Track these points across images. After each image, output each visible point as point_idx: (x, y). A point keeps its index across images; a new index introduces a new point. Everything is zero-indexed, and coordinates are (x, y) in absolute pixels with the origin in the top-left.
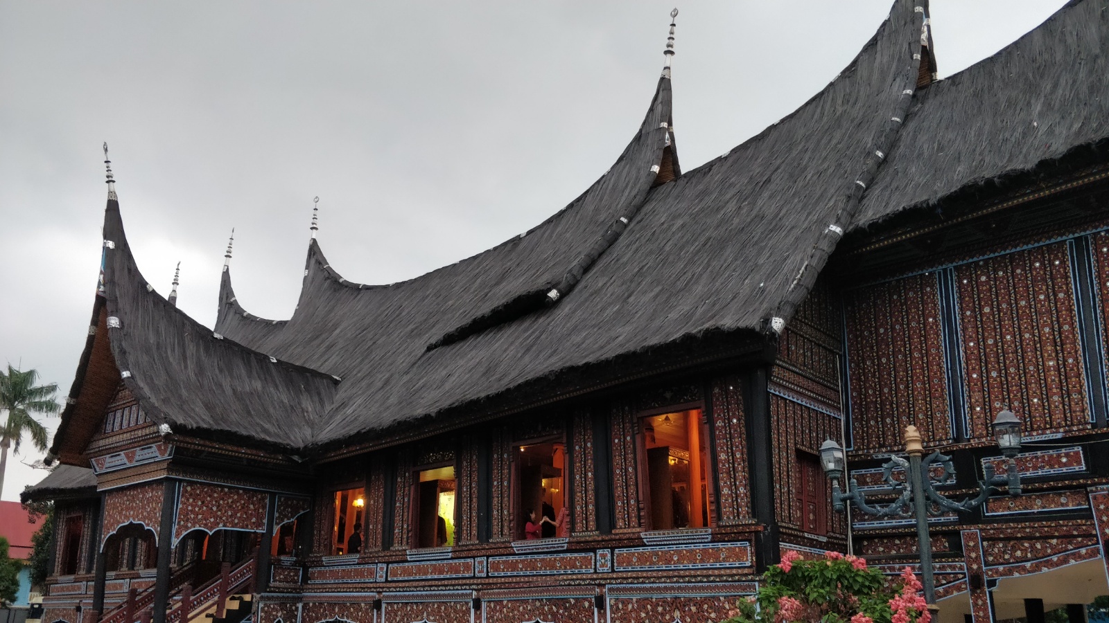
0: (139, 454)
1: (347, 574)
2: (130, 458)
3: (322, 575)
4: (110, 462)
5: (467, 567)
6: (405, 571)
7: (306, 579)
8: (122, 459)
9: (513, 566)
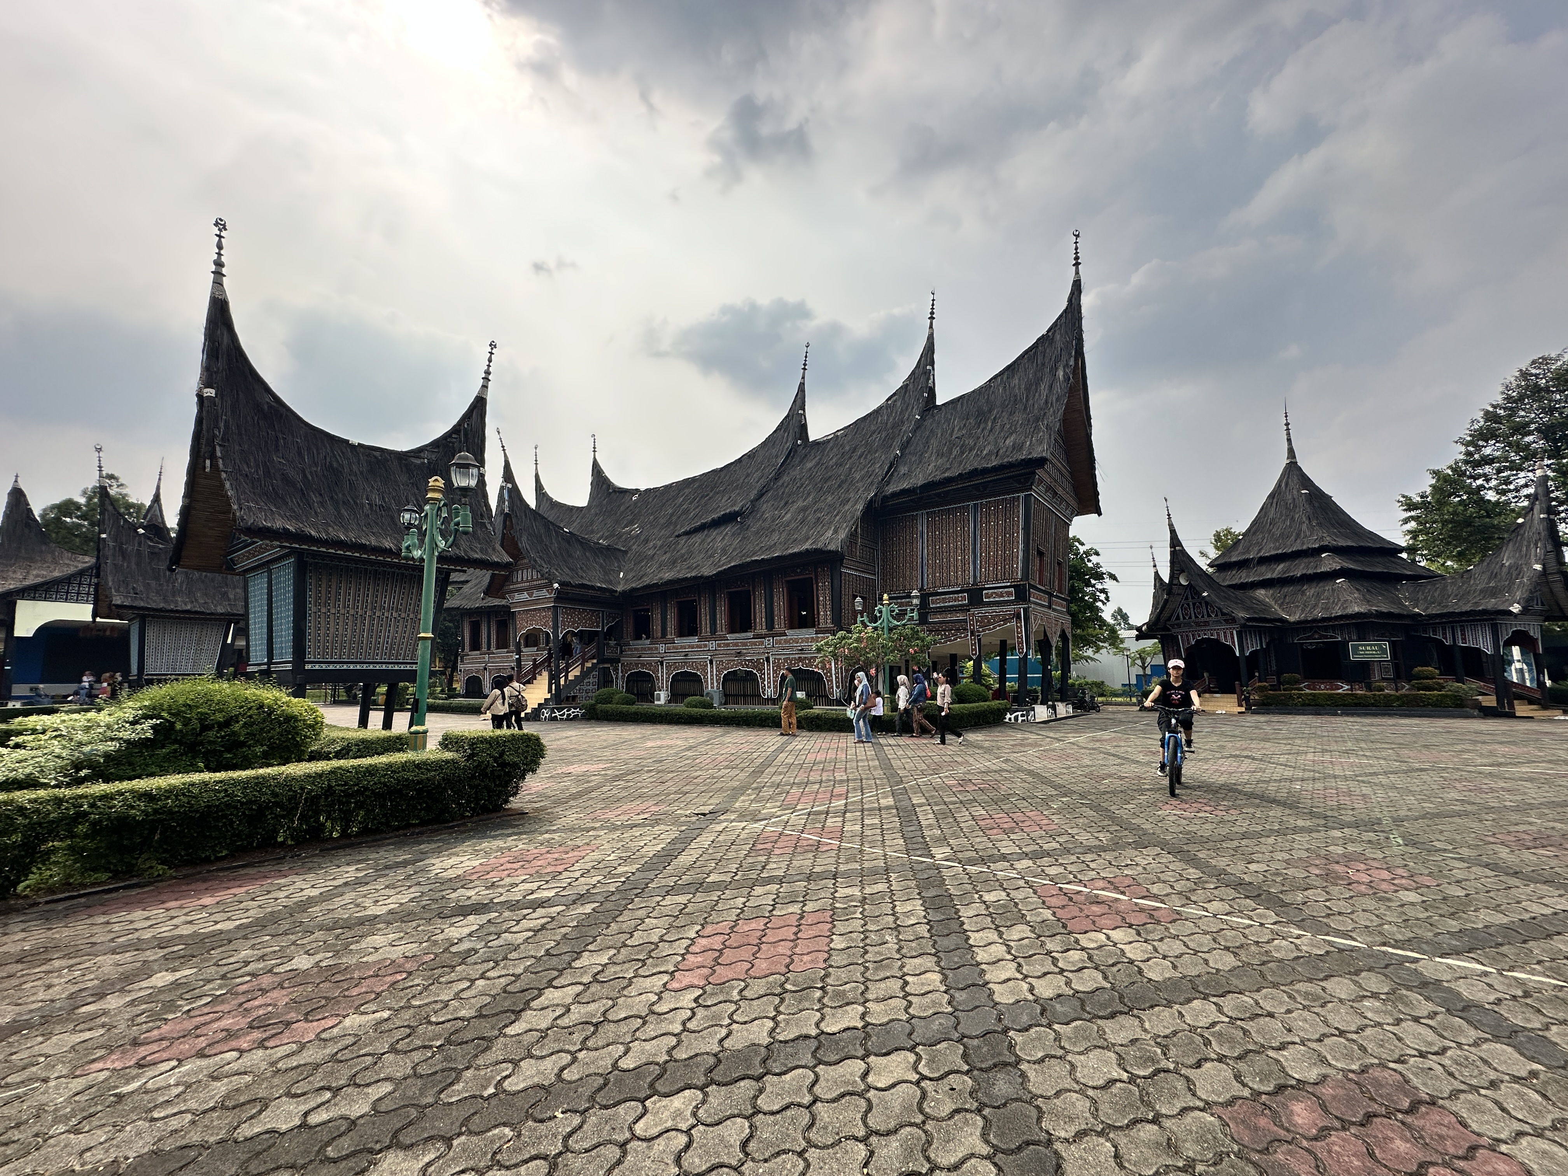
0: (536, 593)
1: (644, 649)
2: (530, 595)
3: (631, 650)
4: (518, 597)
5: (705, 646)
6: (674, 648)
7: (622, 652)
8: (525, 596)
9: (728, 645)
